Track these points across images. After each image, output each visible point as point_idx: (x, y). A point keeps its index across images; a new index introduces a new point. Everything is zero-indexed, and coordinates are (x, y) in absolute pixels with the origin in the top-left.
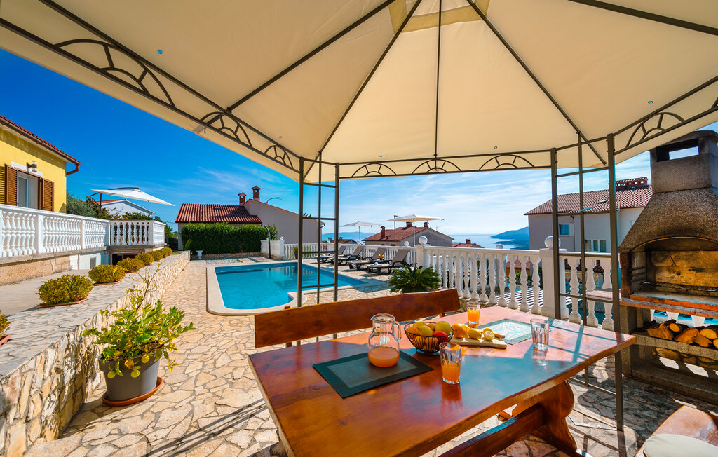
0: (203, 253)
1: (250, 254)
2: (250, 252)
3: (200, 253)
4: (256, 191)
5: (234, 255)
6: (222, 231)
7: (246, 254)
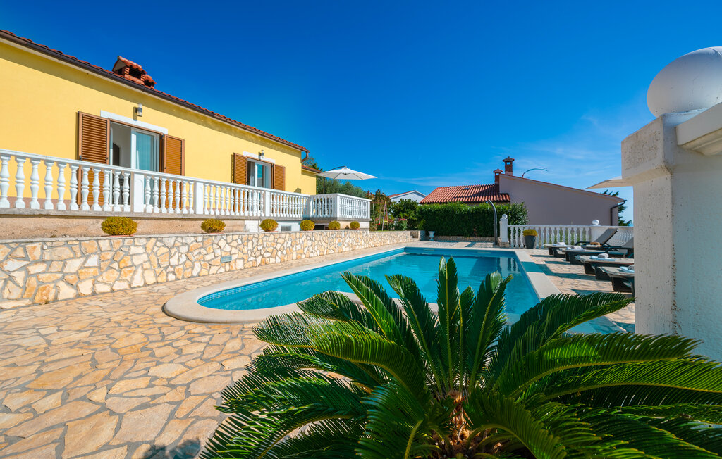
0: (434, 234)
1: (487, 238)
2: (486, 236)
3: (432, 234)
4: (509, 163)
5: (468, 238)
6: (453, 212)
7: (482, 238)
